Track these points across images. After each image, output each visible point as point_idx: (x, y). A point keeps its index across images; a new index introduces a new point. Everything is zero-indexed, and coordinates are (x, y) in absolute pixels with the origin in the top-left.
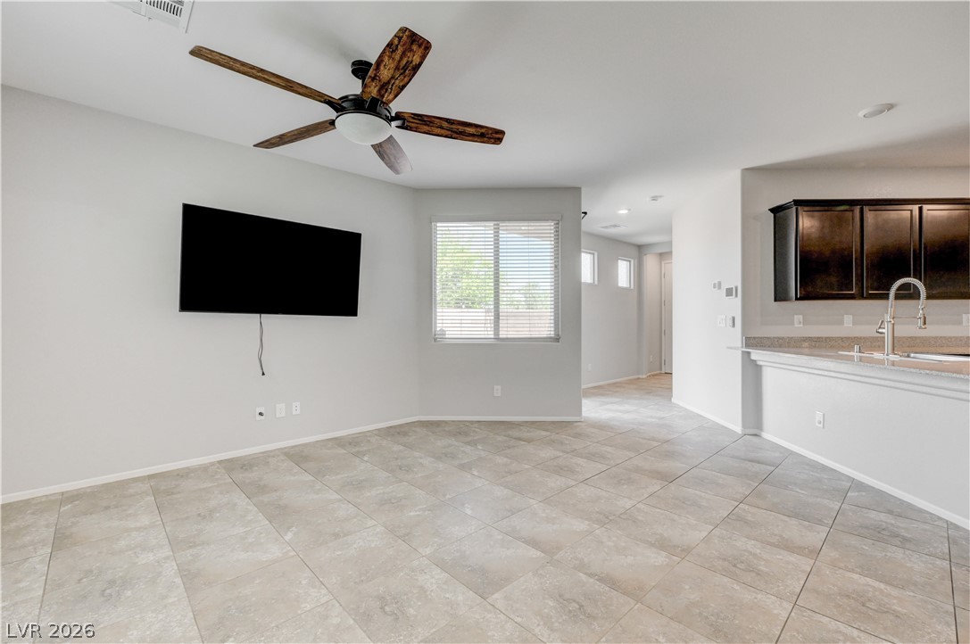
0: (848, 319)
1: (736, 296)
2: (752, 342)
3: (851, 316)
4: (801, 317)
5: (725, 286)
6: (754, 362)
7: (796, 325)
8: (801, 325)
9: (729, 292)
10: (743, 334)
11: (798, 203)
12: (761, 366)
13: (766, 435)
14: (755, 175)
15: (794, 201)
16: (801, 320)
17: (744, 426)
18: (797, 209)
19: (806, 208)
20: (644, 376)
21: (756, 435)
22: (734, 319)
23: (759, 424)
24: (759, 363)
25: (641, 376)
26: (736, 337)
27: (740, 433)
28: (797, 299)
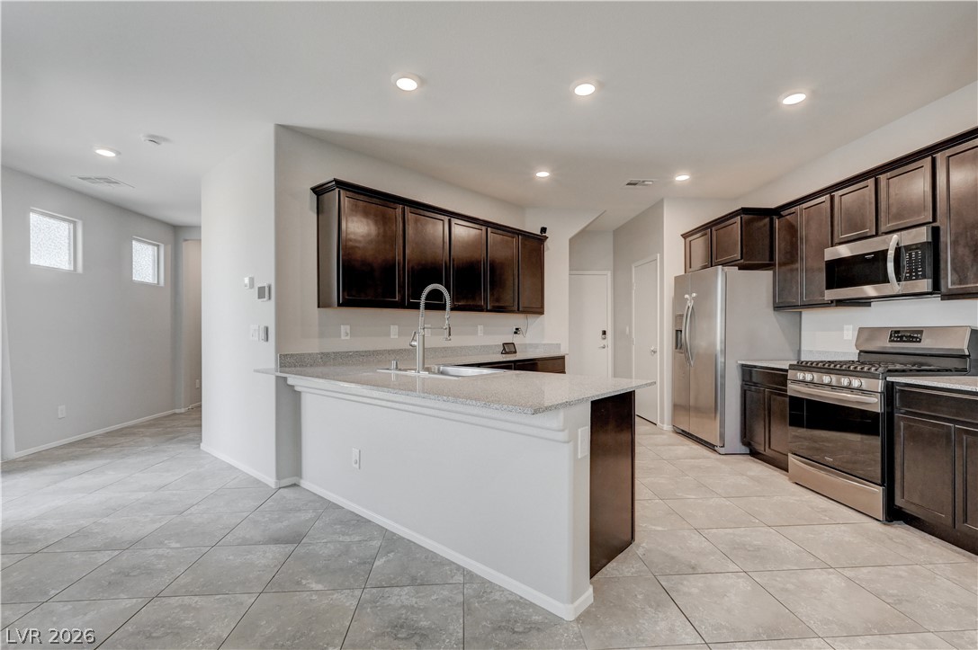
0: (394, 329)
1: (270, 298)
2: (289, 362)
3: (397, 327)
4: (348, 327)
5: (258, 284)
6: (292, 386)
7: (343, 338)
8: (348, 338)
9: (261, 293)
10: (277, 351)
11: (340, 184)
12: (300, 392)
13: (305, 484)
14: (291, 138)
15: (335, 180)
16: (349, 332)
17: (279, 477)
18: (339, 191)
19: (349, 194)
20: (183, 410)
21: (295, 485)
22: (267, 329)
23: (297, 471)
24: (297, 389)
25: (177, 411)
26: (267, 355)
27: (273, 486)
28: (339, 305)
